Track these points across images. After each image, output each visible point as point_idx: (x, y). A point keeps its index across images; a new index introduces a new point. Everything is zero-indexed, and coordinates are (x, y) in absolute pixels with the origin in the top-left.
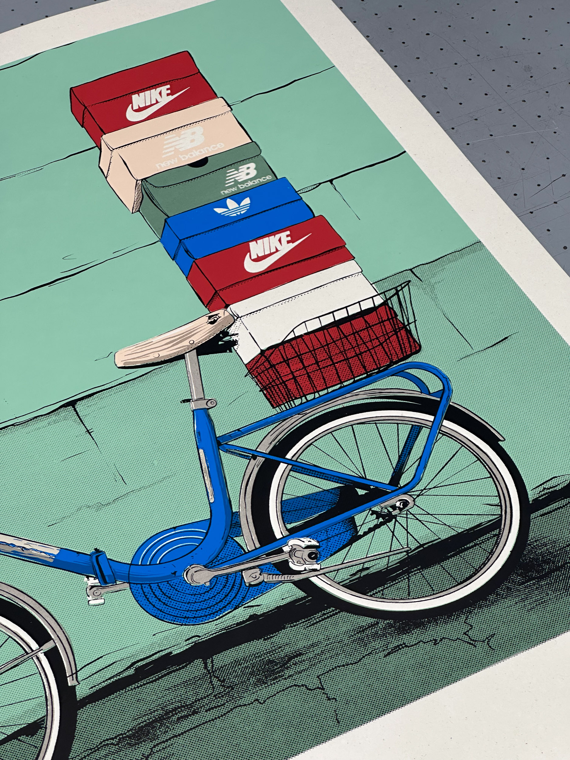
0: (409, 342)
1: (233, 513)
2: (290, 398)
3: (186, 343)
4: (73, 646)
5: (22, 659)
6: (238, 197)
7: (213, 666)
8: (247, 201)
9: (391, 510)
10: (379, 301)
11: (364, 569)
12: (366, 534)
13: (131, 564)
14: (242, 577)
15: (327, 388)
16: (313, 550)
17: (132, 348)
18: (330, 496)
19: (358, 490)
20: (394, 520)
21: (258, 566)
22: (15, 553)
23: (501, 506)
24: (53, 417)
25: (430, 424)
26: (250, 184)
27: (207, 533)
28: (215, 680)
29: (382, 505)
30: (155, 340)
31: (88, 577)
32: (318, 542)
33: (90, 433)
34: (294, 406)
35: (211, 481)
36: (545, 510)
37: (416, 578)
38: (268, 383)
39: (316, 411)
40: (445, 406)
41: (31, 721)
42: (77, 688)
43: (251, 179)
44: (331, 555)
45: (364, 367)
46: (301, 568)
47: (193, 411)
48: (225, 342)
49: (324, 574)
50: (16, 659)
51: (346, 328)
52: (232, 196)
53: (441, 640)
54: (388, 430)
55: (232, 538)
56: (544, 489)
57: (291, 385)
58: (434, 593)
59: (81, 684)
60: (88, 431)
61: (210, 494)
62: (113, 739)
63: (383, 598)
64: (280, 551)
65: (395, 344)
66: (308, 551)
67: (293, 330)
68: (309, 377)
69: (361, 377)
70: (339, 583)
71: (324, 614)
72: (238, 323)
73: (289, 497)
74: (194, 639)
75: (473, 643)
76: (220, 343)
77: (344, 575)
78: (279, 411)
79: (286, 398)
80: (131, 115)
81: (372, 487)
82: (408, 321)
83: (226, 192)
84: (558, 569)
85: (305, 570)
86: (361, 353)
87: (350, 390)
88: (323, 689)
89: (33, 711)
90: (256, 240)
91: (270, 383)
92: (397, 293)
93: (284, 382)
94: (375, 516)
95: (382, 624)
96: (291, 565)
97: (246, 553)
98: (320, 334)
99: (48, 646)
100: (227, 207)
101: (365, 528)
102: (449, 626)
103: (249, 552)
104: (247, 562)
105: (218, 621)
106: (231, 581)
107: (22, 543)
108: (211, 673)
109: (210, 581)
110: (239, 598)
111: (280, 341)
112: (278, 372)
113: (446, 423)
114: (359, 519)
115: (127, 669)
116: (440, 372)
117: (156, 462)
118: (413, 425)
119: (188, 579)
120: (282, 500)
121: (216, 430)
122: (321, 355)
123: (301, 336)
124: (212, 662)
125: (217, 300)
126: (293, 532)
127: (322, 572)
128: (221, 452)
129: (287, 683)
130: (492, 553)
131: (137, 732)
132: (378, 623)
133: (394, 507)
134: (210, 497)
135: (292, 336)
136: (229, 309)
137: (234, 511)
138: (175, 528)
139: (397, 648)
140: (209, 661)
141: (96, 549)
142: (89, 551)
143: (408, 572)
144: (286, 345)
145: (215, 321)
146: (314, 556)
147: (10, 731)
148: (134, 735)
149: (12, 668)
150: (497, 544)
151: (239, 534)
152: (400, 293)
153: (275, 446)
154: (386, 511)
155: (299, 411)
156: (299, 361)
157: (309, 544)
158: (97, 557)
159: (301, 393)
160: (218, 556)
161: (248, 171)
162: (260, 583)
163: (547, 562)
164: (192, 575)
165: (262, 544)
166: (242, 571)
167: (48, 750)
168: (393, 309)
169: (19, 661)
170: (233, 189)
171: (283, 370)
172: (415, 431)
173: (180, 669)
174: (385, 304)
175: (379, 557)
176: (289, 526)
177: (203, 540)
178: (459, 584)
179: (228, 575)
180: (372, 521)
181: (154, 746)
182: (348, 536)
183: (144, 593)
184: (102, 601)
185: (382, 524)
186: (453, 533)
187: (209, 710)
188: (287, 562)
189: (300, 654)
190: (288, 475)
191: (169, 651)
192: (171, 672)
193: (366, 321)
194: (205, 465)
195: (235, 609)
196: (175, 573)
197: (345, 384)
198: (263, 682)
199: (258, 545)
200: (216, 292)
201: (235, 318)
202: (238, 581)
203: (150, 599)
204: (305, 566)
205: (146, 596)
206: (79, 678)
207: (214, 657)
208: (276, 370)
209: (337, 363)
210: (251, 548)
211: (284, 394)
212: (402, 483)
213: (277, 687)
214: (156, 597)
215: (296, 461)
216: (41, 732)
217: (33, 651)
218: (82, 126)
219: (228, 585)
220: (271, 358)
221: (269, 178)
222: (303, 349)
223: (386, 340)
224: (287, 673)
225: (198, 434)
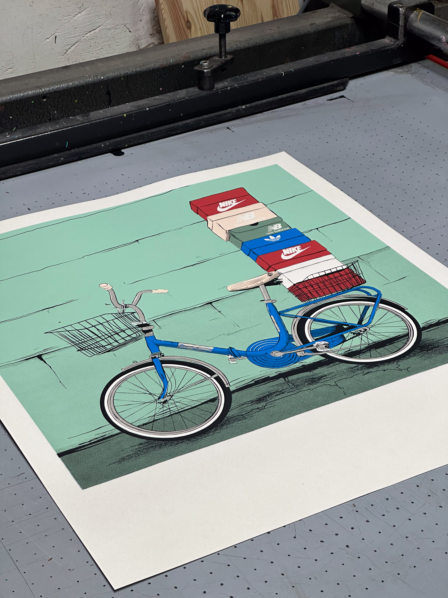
0: (361, 280)
1: (289, 335)
2: (309, 298)
3: (259, 282)
4: (226, 375)
5: (205, 380)
6: (275, 235)
7: (288, 380)
8: (279, 236)
9: (359, 332)
10: (345, 267)
11: (350, 350)
12: (349, 339)
13: (246, 351)
14: (297, 354)
15: (325, 295)
16: (327, 345)
17: (234, 285)
18: (332, 329)
19: (344, 326)
20: (361, 335)
21: (303, 351)
22: (194, 349)
23: (408, 329)
24: (202, 307)
25: (374, 305)
26: (279, 231)
27: (279, 341)
28: (290, 384)
29: (355, 330)
30: (245, 282)
31: (228, 355)
32: (328, 342)
33: (220, 312)
34: (311, 301)
35: (278, 325)
36: (428, 330)
37: (373, 352)
38: (298, 294)
39: (322, 303)
40: (379, 299)
41: (212, 398)
42: (230, 388)
43: (280, 229)
44: (335, 346)
45: (341, 288)
46: (323, 351)
47: (266, 304)
48: (277, 282)
49: (333, 352)
50: (202, 380)
51: (331, 276)
52: (272, 235)
53: (387, 370)
54: (354, 308)
55: (290, 343)
56: (427, 324)
57: (309, 295)
58: (381, 356)
59: (231, 387)
60: (219, 311)
61: (278, 329)
62: (249, 402)
63: (360, 358)
64: (313, 346)
65: (354, 281)
66: (325, 345)
67: (307, 277)
68: (317, 292)
69: (340, 291)
70: (340, 355)
71: (334, 364)
72: (282, 275)
73: (313, 329)
74: (279, 372)
75: (401, 370)
76: (275, 282)
77: (342, 352)
78: (305, 303)
79: (307, 298)
80: (219, 209)
81: (350, 325)
82: (359, 273)
83: (269, 233)
84: (435, 347)
85: (324, 351)
86: (339, 284)
87: (335, 296)
88: (337, 385)
89: (213, 395)
90: (285, 249)
91: (300, 294)
92: (353, 264)
93: (305, 294)
94: (353, 334)
95: (360, 366)
96: (318, 350)
97: (297, 347)
98: (320, 278)
99: (215, 376)
100: (270, 238)
101: (349, 338)
102: (390, 366)
103: (298, 346)
104: (298, 350)
105: (288, 367)
106: (291, 355)
107: (197, 346)
108: (288, 382)
109: (283, 355)
110: (296, 360)
111: (302, 281)
112: (303, 291)
113: (380, 304)
114: (345, 335)
115: (251, 381)
116: (376, 289)
117: (252, 320)
118: (365, 306)
119: (273, 355)
120: (310, 331)
121: (277, 309)
122: (321, 285)
123: (311, 279)
124: (288, 379)
125: (271, 269)
126: (317, 340)
127: (331, 351)
128: (281, 316)
129: (322, 384)
130: (406, 343)
131: (259, 399)
132: (358, 366)
133: (361, 331)
134: (278, 330)
135: (307, 279)
136: (277, 271)
137: (290, 334)
138: (264, 340)
139: (368, 373)
140: (286, 379)
141: (230, 347)
142: (227, 347)
143: (370, 350)
144: (305, 282)
145: (271, 275)
146: (327, 347)
147: (203, 401)
148: (258, 400)
149: (200, 383)
150: (408, 341)
151: (293, 341)
152: (354, 265)
153: (305, 314)
154: (357, 332)
155: (314, 302)
156: (311, 287)
157: (325, 343)
158: (231, 350)
159: (314, 297)
160: (285, 348)
161: (278, 226)
162: (305, 356)
163: (431, 345)
164: (274, 354)
165: (304, 344)
166: (296, 352)
167: (221, 406)
168: (351, 269)
169: (203, 380)
170: (272, 233)
171: (305, 290)
172: (367, 308)
173: (274, 381)
174: (348, 268)
175: (357, 346)
176: (315, 338)
177: (277, 343)
178: (392, 353)
179: (290, 354)
180: (352, 335)
181: (267, 403)
182: (342, 340)
183: (254, 360)
184: (236, 362)
185: (356, 336)
186: (388, 338)
187: (289, 392)
188: (316, 349)
189: (326, 376)
190: (312, 322)
191: (268, 376)
192: (270, 382)
193: (340, 274)
194: (274, 320)
195: (295, 363)
196: (267, 353)
197: (333, 294)
198: (311, 384)
199: (302, 344)
200: (270, 266)
201: (280, 274)
202: (295, 355)
203: (257, 361)
204: (324, 350)
205: (255, 360)
206: (230, 385)
207: (288, 377)
208: (302, 290)
209: (329, 287)
210: (299, 345)
211: (306, 298)
212: (363, 323)
213: (317, 385)
214: (259, 360)
215: (315, 318)
216: (217, 401)
217: (208, 377)
218: (197, 214)
219: (291, 356)
220: (299, 286)
221: (288, 228)
222: (313, 283)
223: (350, 280)
224: (321, 381)
225: (270, 311)
